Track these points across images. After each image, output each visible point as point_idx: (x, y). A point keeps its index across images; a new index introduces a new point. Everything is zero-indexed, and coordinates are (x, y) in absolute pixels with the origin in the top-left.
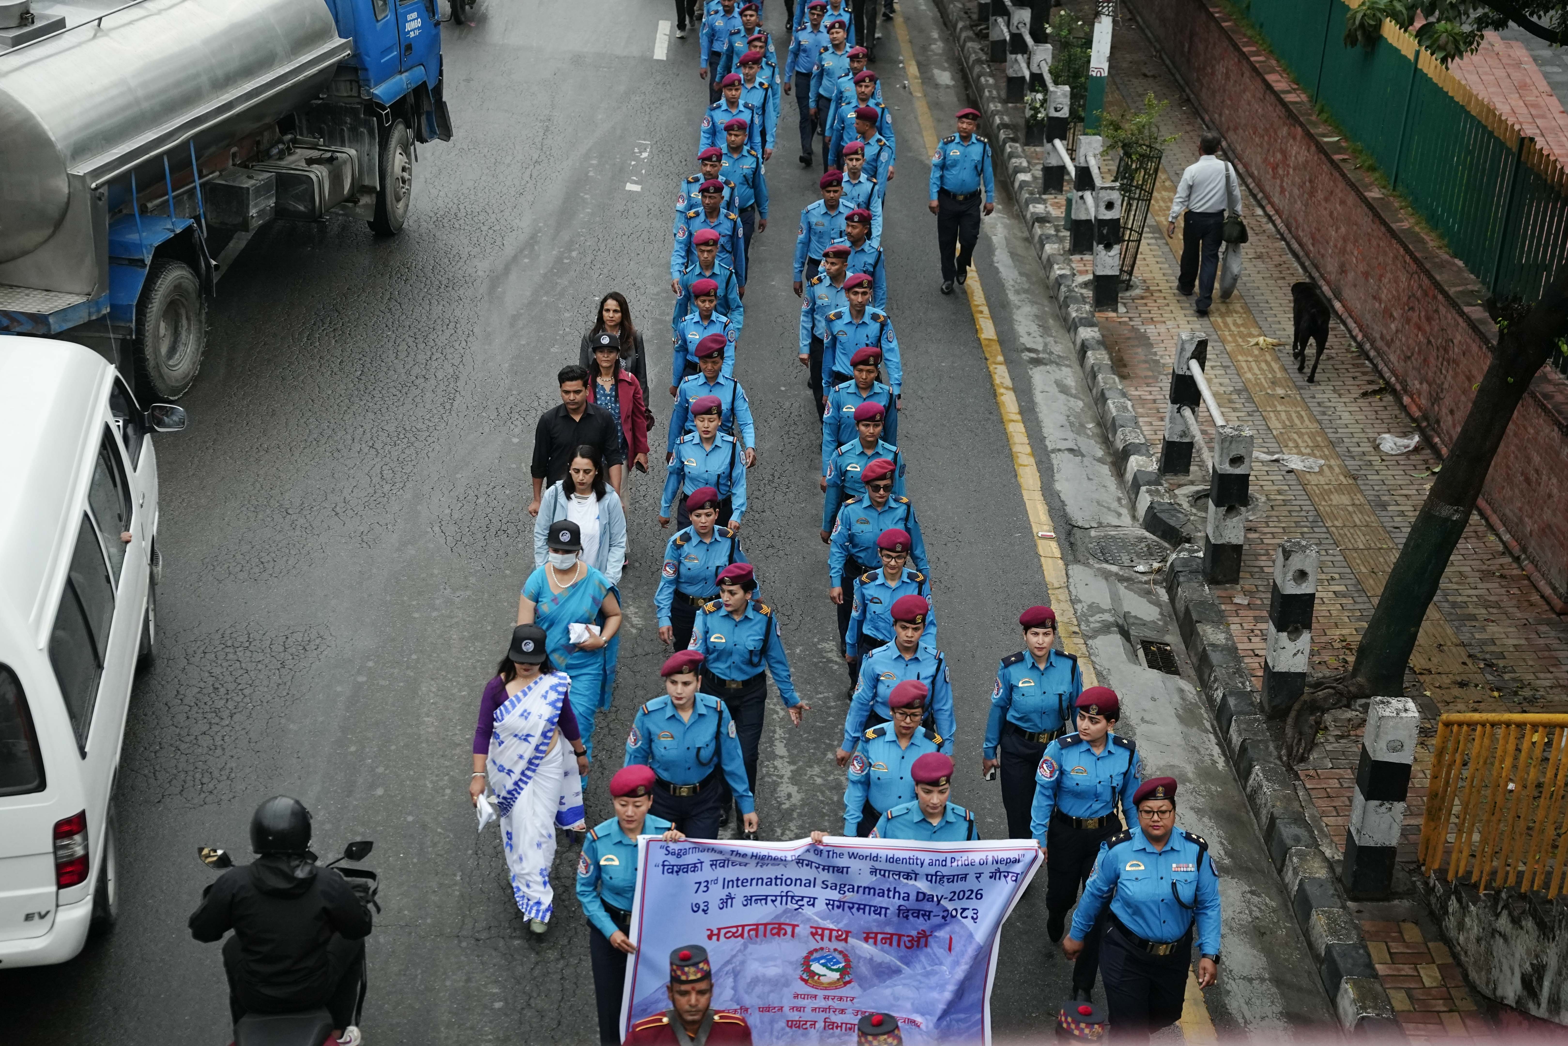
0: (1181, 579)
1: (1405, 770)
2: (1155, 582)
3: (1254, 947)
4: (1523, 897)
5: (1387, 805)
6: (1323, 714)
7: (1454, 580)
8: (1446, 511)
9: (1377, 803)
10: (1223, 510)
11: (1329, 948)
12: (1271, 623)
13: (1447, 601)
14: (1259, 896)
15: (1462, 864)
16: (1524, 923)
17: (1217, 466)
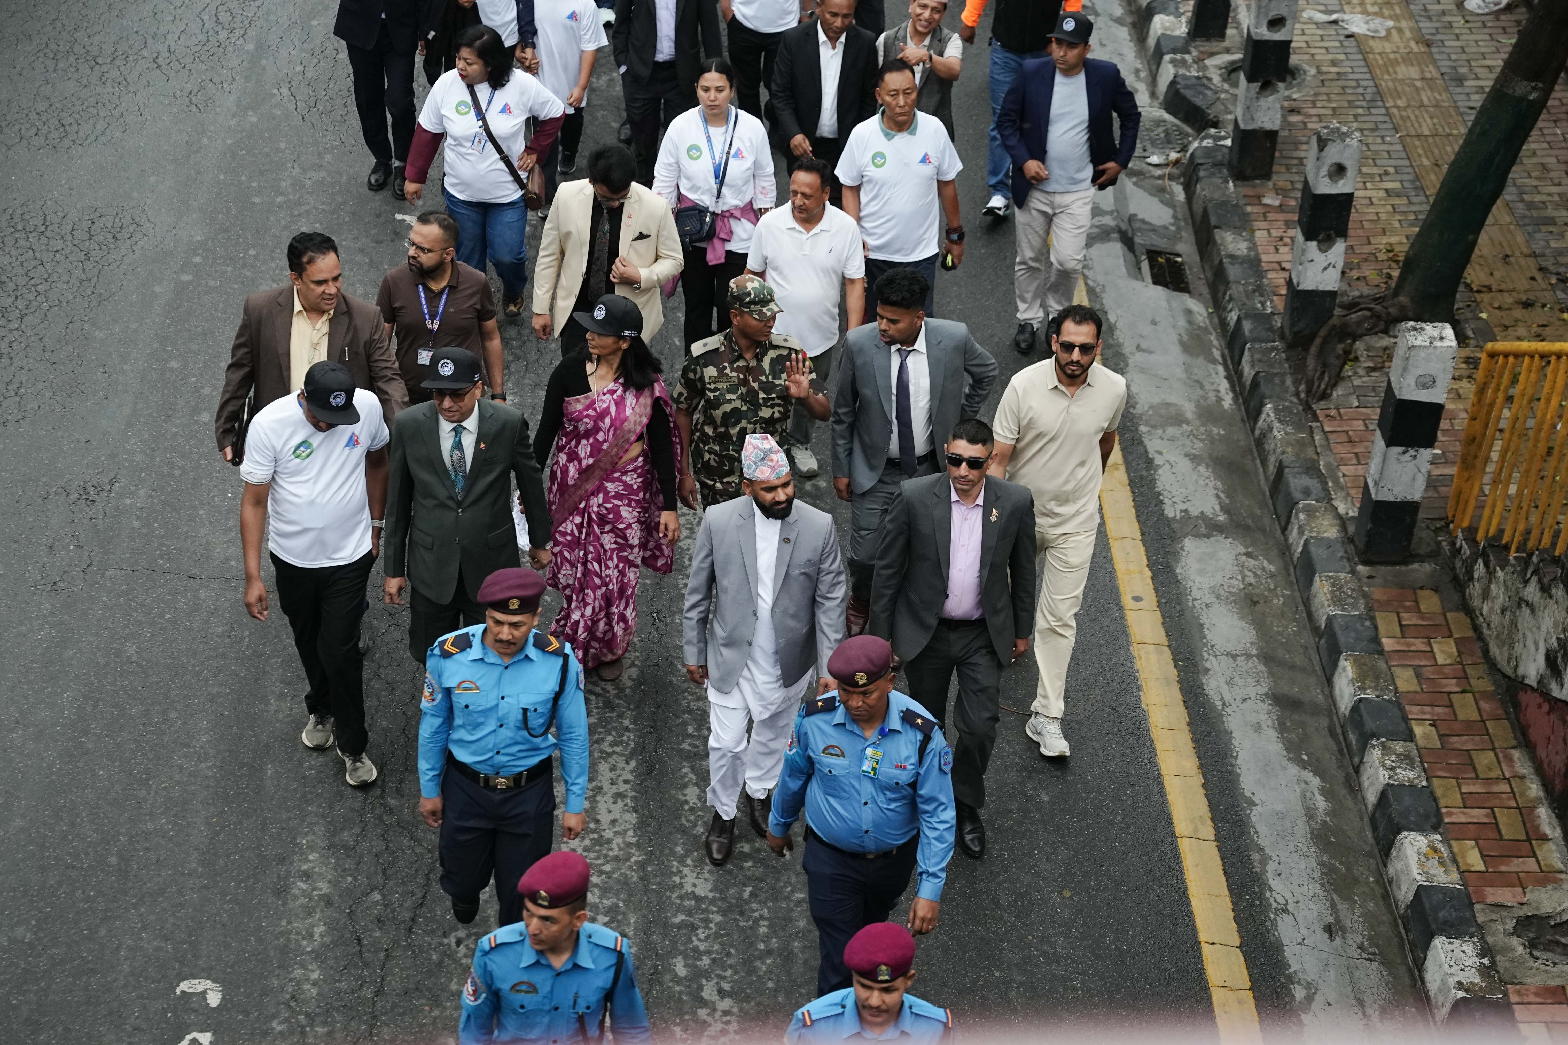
0: (1202, 174)
1: (1435, 411)
2: (1171, 177)
3: (1242, 618)
4: (1556, 561)
5: (1412, 452)
6: (1354, 341)
7: (1533, 174)
8: (1522, 88)
9: (1400, 449)
10: (1256, 86)
11: (1330, 620)
12: (1299, 230)
13: (1522, 201)
14: (1255, 558)
15: (1495, 522)
16: (1554, 591)
17: (1252, 30)
